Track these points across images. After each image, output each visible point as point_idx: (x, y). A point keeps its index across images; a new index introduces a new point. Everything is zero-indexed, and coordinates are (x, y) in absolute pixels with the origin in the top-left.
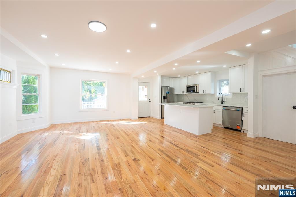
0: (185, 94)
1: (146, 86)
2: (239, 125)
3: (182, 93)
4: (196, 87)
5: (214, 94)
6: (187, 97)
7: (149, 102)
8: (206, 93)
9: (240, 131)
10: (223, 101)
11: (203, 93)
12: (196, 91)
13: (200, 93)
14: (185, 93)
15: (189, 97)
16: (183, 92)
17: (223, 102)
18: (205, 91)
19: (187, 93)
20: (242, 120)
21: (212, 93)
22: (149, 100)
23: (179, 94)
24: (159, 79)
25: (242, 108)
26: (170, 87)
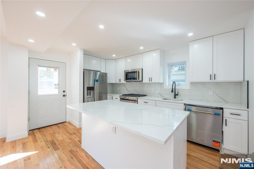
0: (123, 84)
1: (56, 68)
2: (217, 140)
3: (118, 82)
4: (139, 72)
5: (162, 84)
6: (125, 86)
7: (64, 96)
8: (153, 82)
9: (218, 151)
10: (176, 93)
11: (148, 82)
12: (139, 78)
13: (143, 82)
14: (123, 81)
15: (128, 88)
16: (120, 80)
17: (176, 96)
18: (150, 79)
19: (125, 82)
20: (222, 132)
21: (161, 82)
22: (64, 94)
23: (114, 82)
24: (79, 55)
25: (222, 109)
26: (101, 72)
